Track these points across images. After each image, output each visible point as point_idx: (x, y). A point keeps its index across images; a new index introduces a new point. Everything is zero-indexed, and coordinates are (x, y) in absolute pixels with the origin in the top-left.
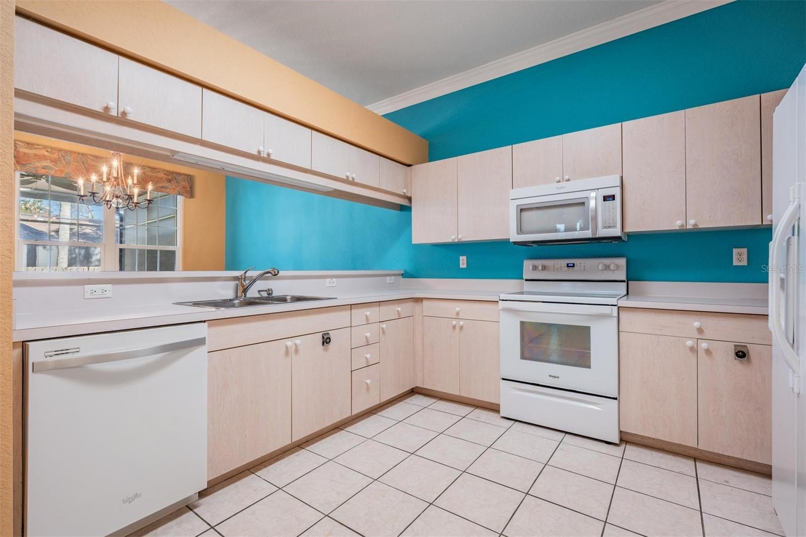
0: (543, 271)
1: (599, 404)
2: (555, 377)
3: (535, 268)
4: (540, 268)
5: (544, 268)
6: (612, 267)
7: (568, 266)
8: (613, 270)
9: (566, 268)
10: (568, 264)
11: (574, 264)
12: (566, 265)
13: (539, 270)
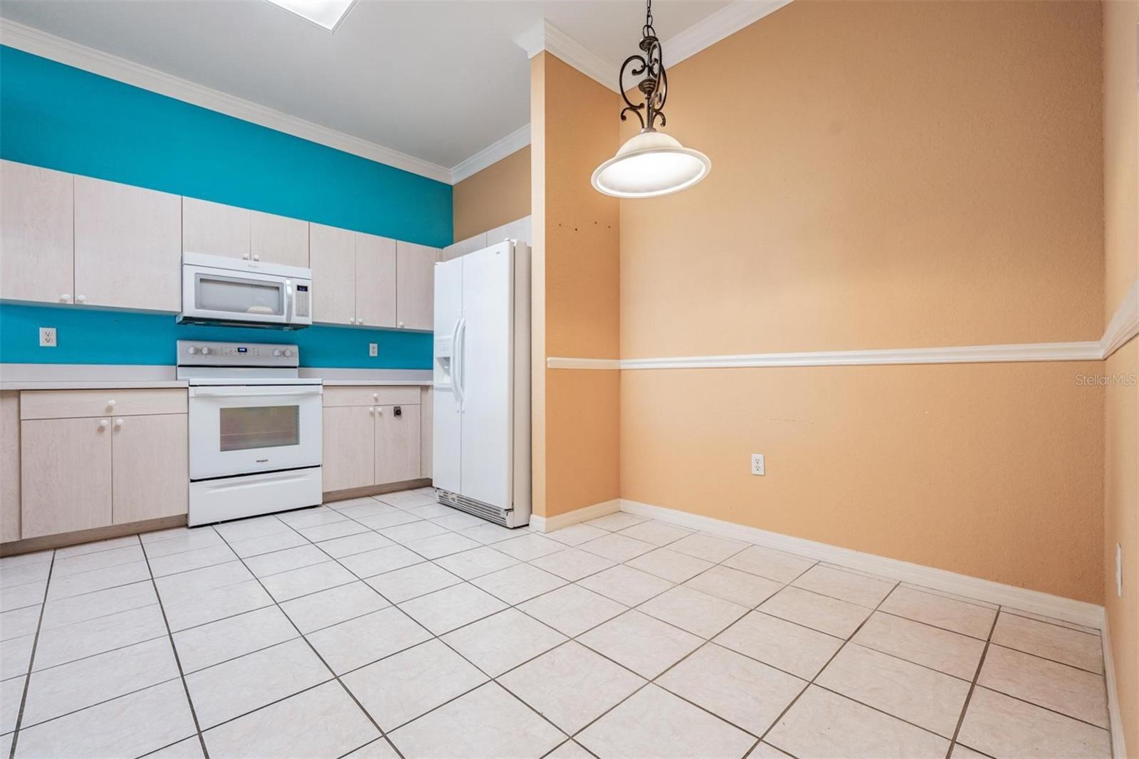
0: (208, 356)
1: (307, 475)
2: (263, 461)
3: (198, 351)
4: (205, 351)
5: (210, 352)
6: (288, 353)
7: (239, 351)
8: (288, 357)
9: (237, 353)
10: (239, 349)
11: (246, 349)
12: (237, 350)
13: (202, 354)
